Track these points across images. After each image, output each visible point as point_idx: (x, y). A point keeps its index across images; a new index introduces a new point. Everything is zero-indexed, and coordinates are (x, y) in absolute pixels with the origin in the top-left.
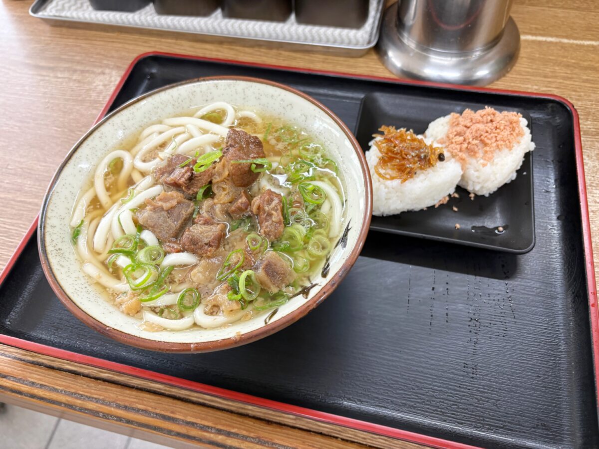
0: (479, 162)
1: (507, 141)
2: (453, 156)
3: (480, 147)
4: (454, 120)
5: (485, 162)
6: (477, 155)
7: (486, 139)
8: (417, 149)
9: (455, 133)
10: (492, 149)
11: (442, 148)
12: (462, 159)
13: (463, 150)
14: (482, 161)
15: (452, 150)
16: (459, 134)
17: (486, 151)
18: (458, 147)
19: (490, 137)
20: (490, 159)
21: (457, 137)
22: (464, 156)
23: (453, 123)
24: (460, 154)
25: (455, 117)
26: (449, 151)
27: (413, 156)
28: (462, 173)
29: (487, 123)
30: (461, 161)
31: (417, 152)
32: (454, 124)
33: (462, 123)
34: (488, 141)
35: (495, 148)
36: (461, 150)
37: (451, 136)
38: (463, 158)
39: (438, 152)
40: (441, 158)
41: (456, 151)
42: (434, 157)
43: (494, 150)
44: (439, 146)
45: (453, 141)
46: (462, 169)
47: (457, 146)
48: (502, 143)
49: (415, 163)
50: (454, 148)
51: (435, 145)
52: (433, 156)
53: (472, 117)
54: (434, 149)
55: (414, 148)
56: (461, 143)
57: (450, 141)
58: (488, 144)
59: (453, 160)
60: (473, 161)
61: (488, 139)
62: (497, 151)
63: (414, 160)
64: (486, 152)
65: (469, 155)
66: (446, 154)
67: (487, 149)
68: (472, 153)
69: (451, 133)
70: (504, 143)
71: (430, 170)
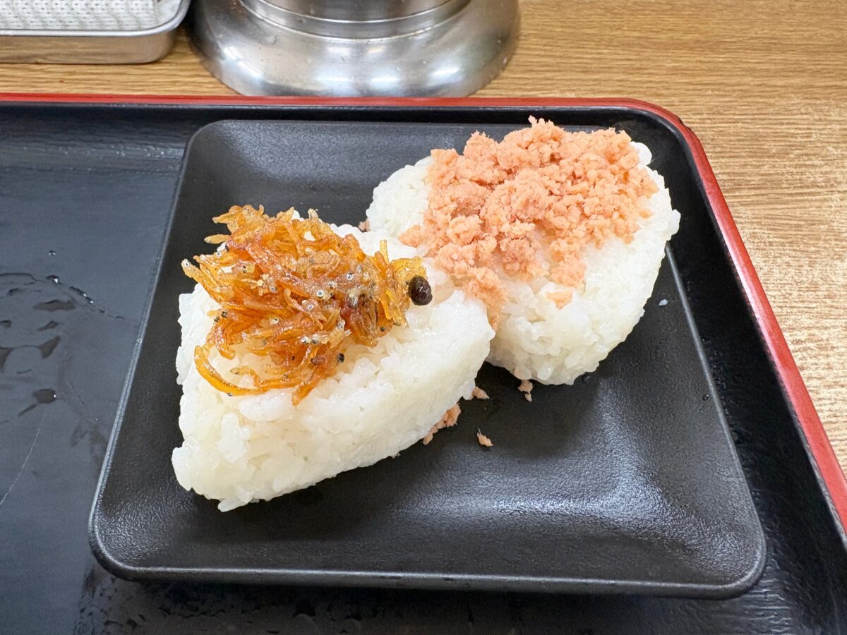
0: (543, 293)
1: (616, 215)
2: (458, 284)
3: (536, 244)
4: (444, 168)
5: (563, 290)
6: (533, 270)
7: (551, 213)
8: (333, 276)
9: (453, 206)
10: (576, 246)
11: (417, 259)
12: (488, 290)
13: (484, 258)
14: (550, 288)
15: (450, 265)
16: (463, 209)
17: (558, 252)
18: (468, 251)
19: (560, 206)
20: (576, 279)
21: (460, 218)
22: (491, 276)
23: (443, 177)
24: (479, 273)
25: (445, 159)
26: (439, 266)
27: (320, 301)
28: (493, 334)
29: (542, 165)
30: (485, 295)
31: (334, 284)
32: (446, 181)
33: (470, 174)
34: (558, 221)
35: (583, 241)
36: (478, 262)
37: (441, 217)
38: (491, 284)
39: (404, 277)
40: (419, 293)
41: (463, 265)
42: (395, 297)
43: (582, 249)
44: (408, 252)
45: (450, 232)
46: (491, 321)
47: (466, 247)
48: (602, 221)
49: (329, 328)
50: (455, 257)
51: (396, 252)
52: (390, 293)
53: (494, 152)
54: (391, 266)
55: (323, 272)
56: (476, 239)
57: (440, 234)
58: (561, 230)
59: (458, 295)
60: (522, 290)
61: (558, 213)
62: (590, 248)
63: (327, 314)
64: (558, 257)
65: (507, 272)
66: (434, 278)
67: (561, 245)
68: (517, 266)
69: (439, 209)
70: (608, 222)
71: (388, 340)
